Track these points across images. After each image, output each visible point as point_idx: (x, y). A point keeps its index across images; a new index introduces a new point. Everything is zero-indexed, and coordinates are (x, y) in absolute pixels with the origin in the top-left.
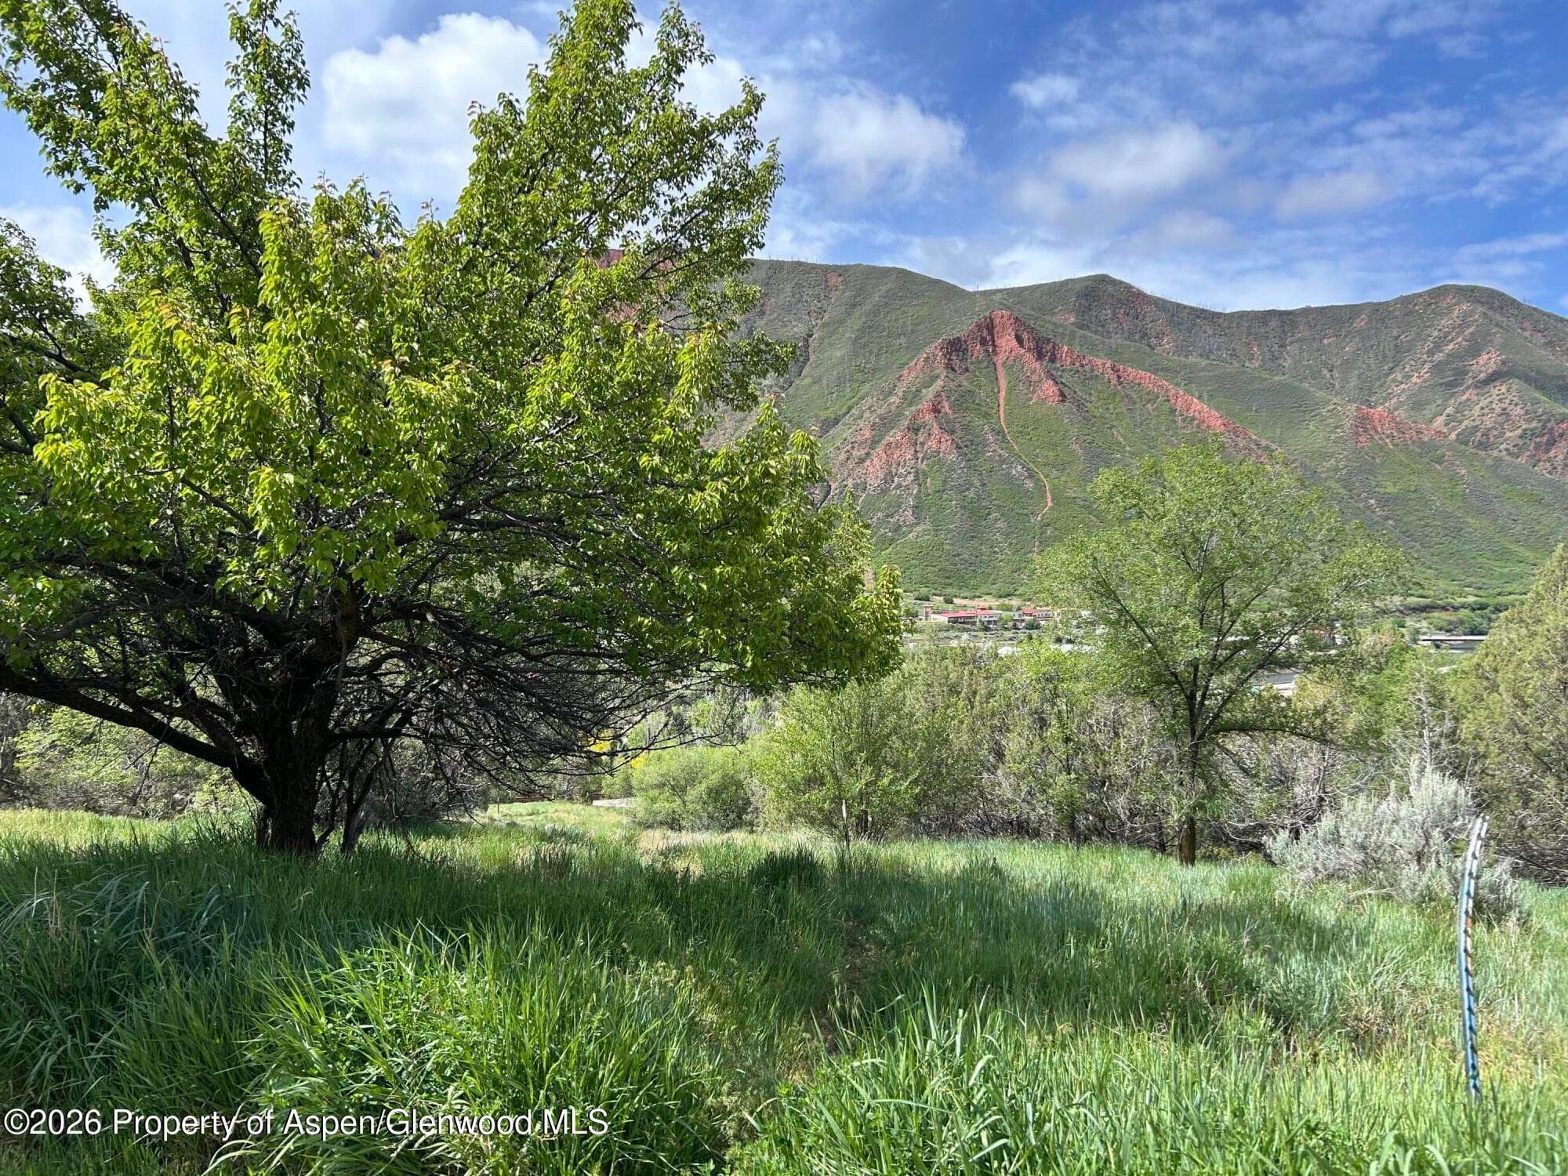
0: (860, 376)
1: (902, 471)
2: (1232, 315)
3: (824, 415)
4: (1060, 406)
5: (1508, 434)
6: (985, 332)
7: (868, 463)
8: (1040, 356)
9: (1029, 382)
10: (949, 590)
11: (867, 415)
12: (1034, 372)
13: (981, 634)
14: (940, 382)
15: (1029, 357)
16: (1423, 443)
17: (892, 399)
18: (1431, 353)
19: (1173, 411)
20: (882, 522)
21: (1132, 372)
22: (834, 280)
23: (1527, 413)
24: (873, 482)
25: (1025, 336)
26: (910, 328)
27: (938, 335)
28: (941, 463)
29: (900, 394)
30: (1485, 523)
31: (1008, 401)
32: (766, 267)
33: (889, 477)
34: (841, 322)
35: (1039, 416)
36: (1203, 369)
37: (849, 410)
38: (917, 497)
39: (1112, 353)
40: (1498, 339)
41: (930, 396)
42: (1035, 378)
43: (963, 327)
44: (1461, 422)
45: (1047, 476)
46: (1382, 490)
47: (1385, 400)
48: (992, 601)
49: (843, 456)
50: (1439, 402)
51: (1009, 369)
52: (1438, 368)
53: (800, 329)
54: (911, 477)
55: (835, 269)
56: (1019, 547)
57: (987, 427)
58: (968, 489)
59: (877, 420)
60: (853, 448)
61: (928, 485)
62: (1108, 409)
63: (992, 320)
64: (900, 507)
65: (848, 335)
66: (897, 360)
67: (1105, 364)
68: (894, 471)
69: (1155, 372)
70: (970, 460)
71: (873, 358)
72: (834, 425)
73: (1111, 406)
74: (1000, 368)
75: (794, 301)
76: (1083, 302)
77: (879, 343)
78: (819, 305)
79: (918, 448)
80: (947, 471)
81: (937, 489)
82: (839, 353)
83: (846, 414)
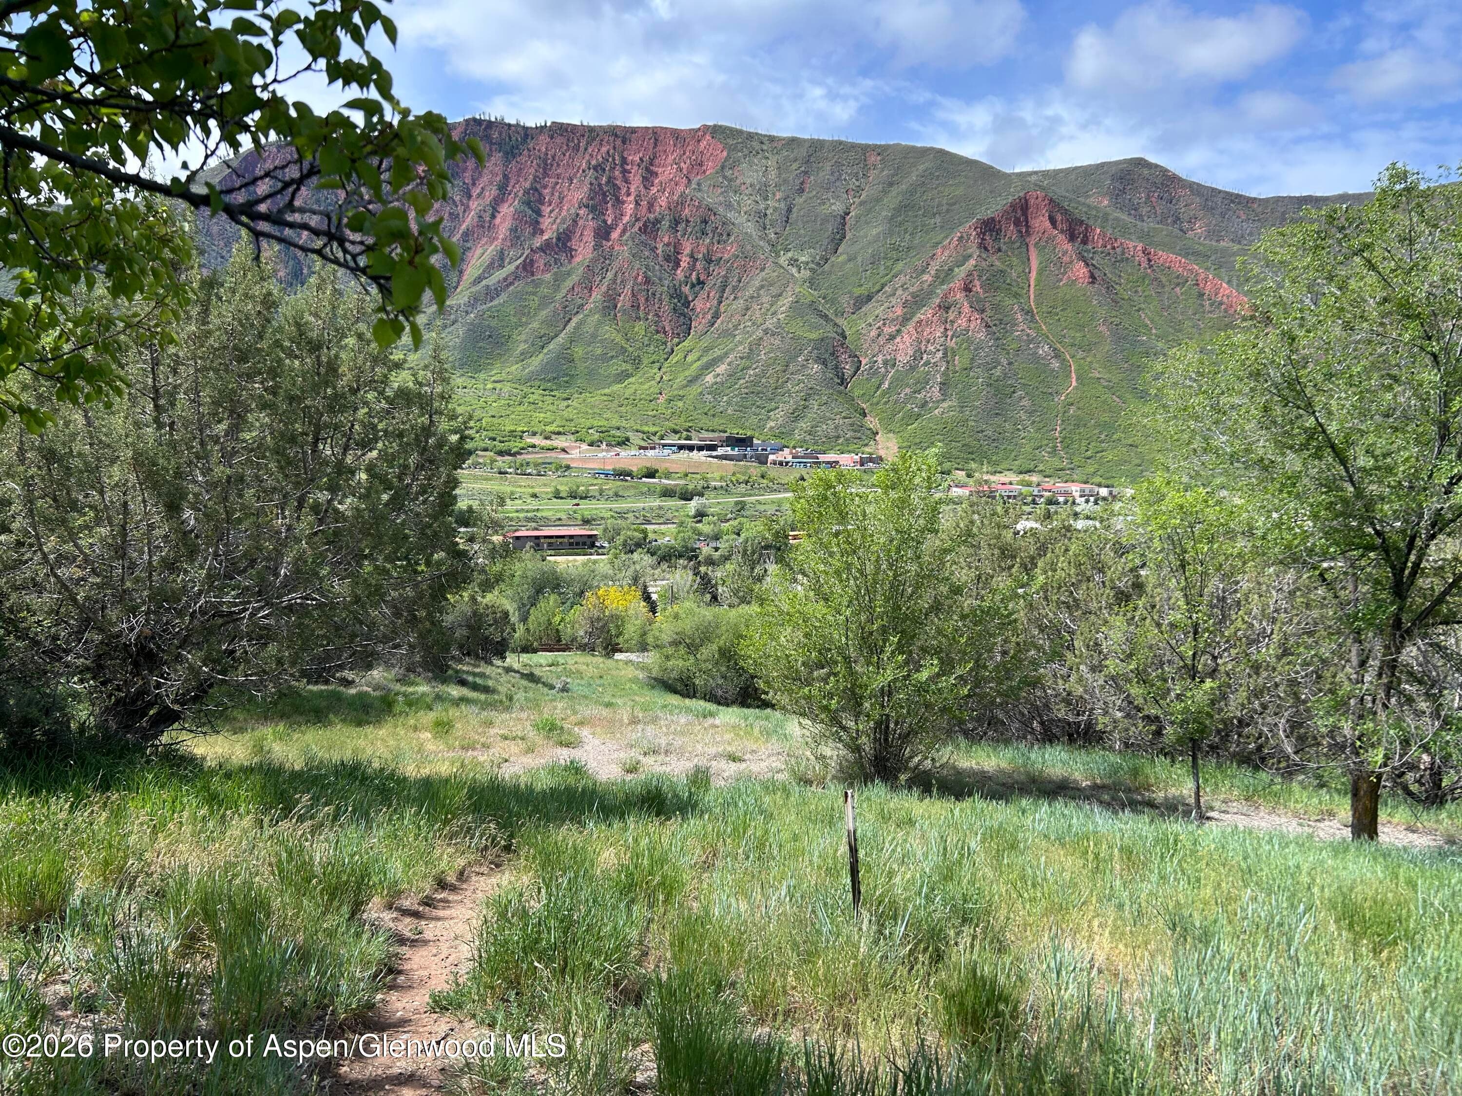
0: (894, 255)
1: (931, 348)
2: (1268, 200)
3: (857, 291)
4: (1090, 287)
6: (1019, 213)
7: (898, 339)
8: (1072, 238)
9: (1060, 263)
10: (970, 465)
11: (900, 292)
12: (1065, 253)
14: (972, 262)
15: (1061, 237)
17: (926, 277)
19: (1201, 295)
20: (909, 398)
21: (1163, 255)
22: (873, 159)
24: (903, 359)
25: (1059, 217)
26: (945, 208)
27: (972, 215)
28: (970, 341)
29: (933, 272)
31: (1038, 282)
32: (807, 145)
33: (918, 354)
34: (878, 200)
35: (1068, 297)
37: (883, 286)
38: (945, 374)
39: (1144, 236)
41: (963, 275)
42: (1066, 259)
43: (997, 208)
45: (1073, 357)
48: (1012, 477)
49: (873, 333)
51: (1041, 250)
53: (838, 207)
54: (940, 354)
55: (875, 148)
56: (1041, 425)
57: (1016, 307)
58: (995, 367)
59: (909, 298)
60: (884, 324)
61: (956, 362)
62: (1136, 292)
63: (1026, 201)
64: (927, 383)
65: (884, 213)
66: (931, 239)
67: (1135, 247)
68: (923, 348)
69: (1186, 256)
70: (998, 339)
71: (907, 237)
72: (867, 302)
73: (1139, 289)
74: (1032, 248)
75: (833, 179)
76: (1117, 184)
77: (914, 222)
78: (857, 184)
79: (948, 327)
80: (975, 350)
81: (965, 366)
82: (874, 232)
83: (879, 291)
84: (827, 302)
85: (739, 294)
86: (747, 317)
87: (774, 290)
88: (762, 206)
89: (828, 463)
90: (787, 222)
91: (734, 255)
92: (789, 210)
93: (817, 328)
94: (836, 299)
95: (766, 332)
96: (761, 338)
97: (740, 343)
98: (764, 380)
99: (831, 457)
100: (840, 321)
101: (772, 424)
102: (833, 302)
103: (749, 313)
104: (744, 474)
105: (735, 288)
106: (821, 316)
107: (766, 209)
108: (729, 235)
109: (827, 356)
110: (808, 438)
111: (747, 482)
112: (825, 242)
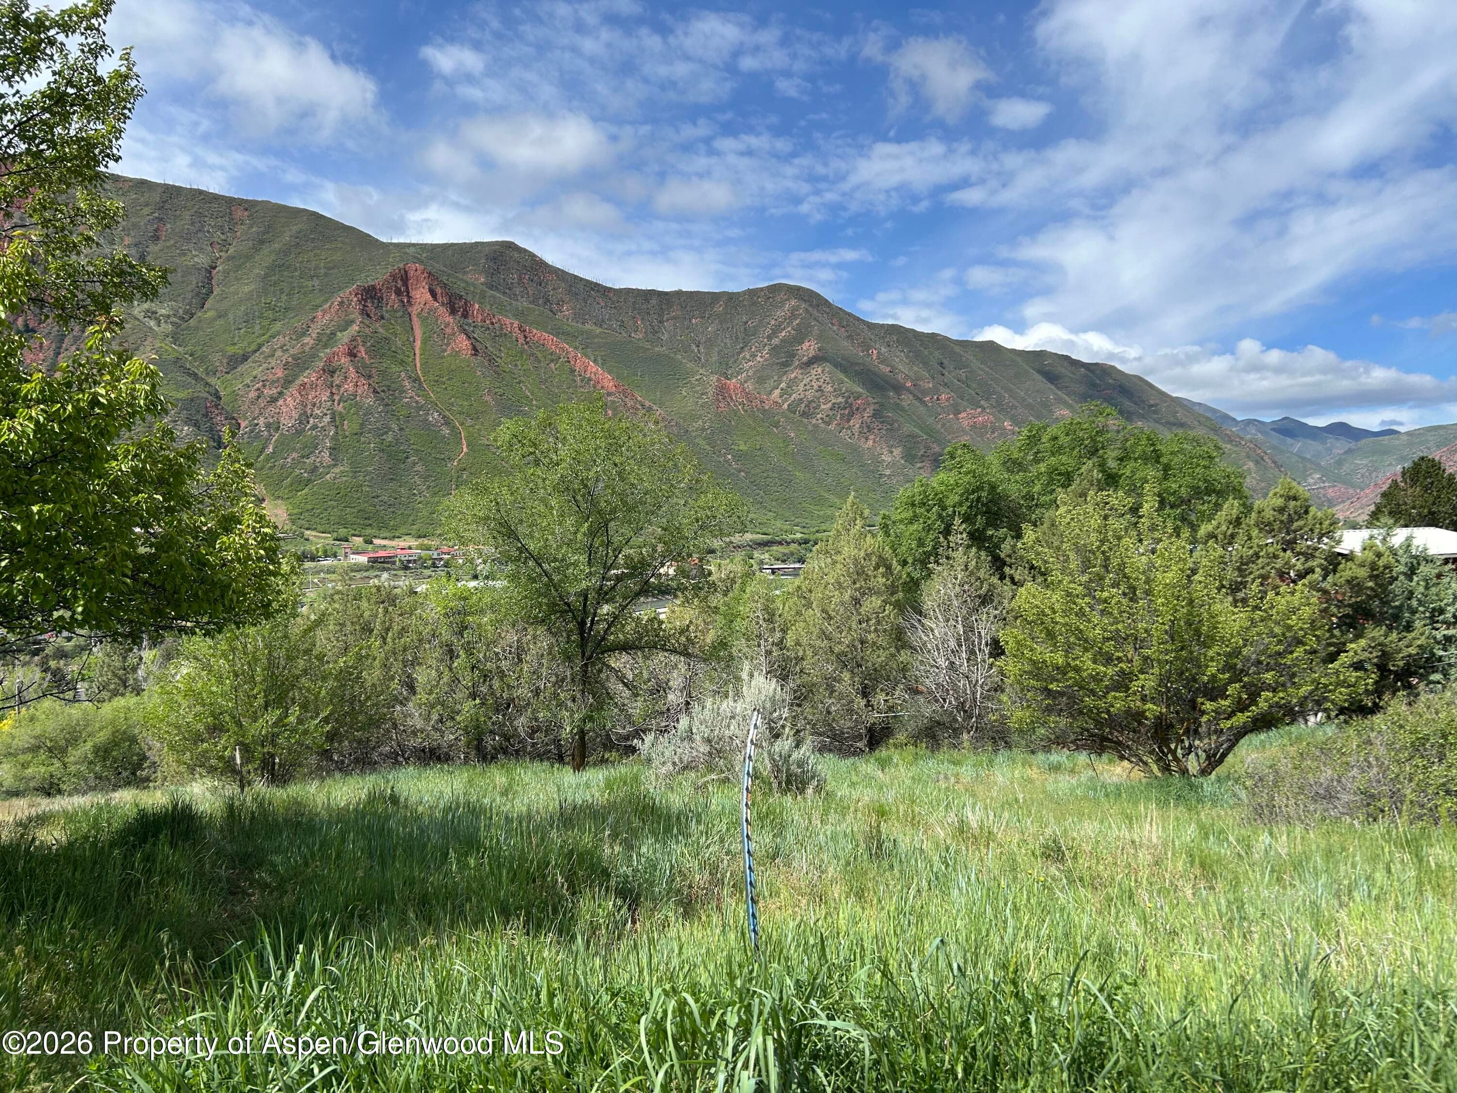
0: (270, 314)
1: (317, 412)
2: (621, 290)
3: (231, 350)
4: (473, 359)
5: (823, 407)
6: (400, 284)
7: (281, 402)
8: (453, 311)
9: (443, 335)
10: (368, 531)
11: (279, 353)
12: (447, 325)
13: (401, 573)
14: (355, 328)
15: (442, 310)
16: (765, 410)
17: (306, 340)
18: (769, 338)
19: (573, 371)
20: (296, 463)
21: (537, 333)
22: (239, 213)
23: (835, 390)
24: (287, 422)
25: (439, 290)
26: (322, 271)
27: (352, 281)
28: (358, 406)
29: (314, 335)
30: (808, 475)
31: (424, 351)
32: (160, 190)
33: (304, 418)
34: (248, 257)
35: (453, 367)
36: (597, 336)
37: (260, 346)
38: (334, 438)
39: (519, 314)
40: (816, 331)
41: (346, 340)
42: (448, 331)
43: (377, 277)
44: (791, 395)
45: (462, 424)
46: (736, 448)
47: (738, 374)
48: (411, 542)
49: (253, 394)
50: (776, 378)
51: (424, 320)
52: (775, 350)
53: (202, 260)
54: (327, 419)
55: (240, 202)
56: (437, 489)
57: (403, 374)
58: (386, 433)
59: (290, 360)
60: (264, 386)
61: (345, 427)
62: (516, 365)
63: (406, 272)
64: (316, 448)
65: (256, 271)
66: (310, 301)
67: (512, 324)
68: (309, 412)
69: (557, 335)
70: (387, 405)
71: (284, 297)
72: (242, 362)
73: (519, 363)
74: (415, 319)
75: (193, 229)
76: (491, 264)
77: (291, 283)
78: (223, 237)
79: (334, 391)
80: (365, 415)
81: (355, 431)
82: (246, 289)
83: (255, 351)
84: (195, 360)
93: (185, 386)
94: (206, 357)
100: (212, 380)
102: (202, 359)
106: (189, 375)
109: (199, 417)
112: (189, 296)
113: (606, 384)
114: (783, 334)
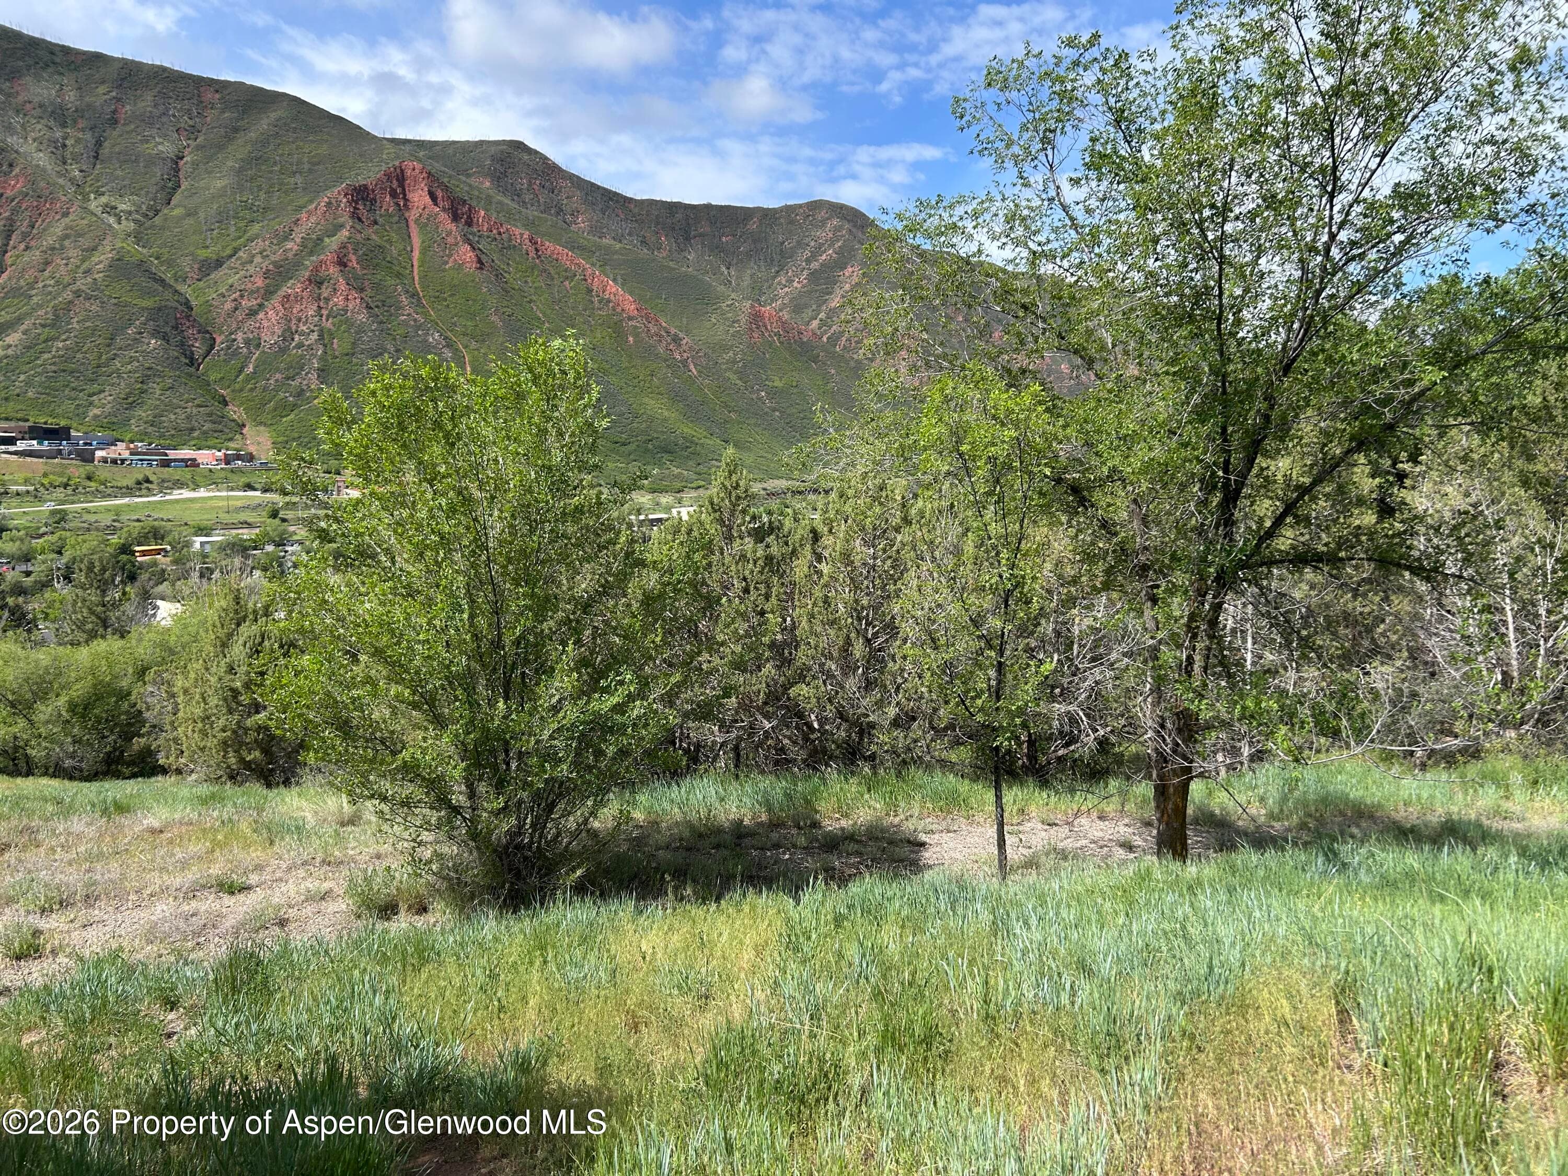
0: (247, 214)
1: (303, 328)
2: (642, 201)
3: (203, 254)
4: (478, 273)
6: (395, 184)
7: (261, 315)
8: (456, 218)
9: (445, 244)
11: (258, 259)
12: (449, 234)
14: (345, 233)
15: (443, 216)
16: (803, 343)
17: (289, 245)
18: (808, 261)
19: (589, 291)
20: (280, 386)
21: (550, 247)
22: (209, 96)
24: (270, 338)
25: (439, 194)
26: (306, 166)
27: (340, 180)
28: (349, 323)
29: (298, 240)
31: (422, 263)
32: (118, 66)
33: (287, 335)
34: (221, 147)
35: (456, 282)
36: (616, 252)
37: (236, 251)
38: (321, 359)
39: (529, 224)
40: (860, 255)
41: (335, 247)
42: (450, 240)
43: (369, 175)
44: (830, 327)
45: (466, 347)
46: (770, 384)
47: (773, 301)
49: (229, 306)
50: (814, 307)
51: (423, 227)
52: (814, 276)
53: (167, 148)
54: (315, 336)
55: (211, 82)
57: (399, 288)
58: (381, 354)
59: (271, 267)
60: (242, 296)
61: (335, 346)
62: (526, 282)
63: (402, 171)
64: (302, 369)
65: (230, 163)
66: (292, 201)
67: (522, 235)
68: (294, 328)
69: (572, 249)
70: (381, 322)
71: (262, 196)
72: (215, 269)
73: (529, 280)
74: (412, 225)
75: (156, 112)
76: (498, 166)
77: (270, 179)
78: (191, 123)
79: (322, 304)
80: (356, 332)
81: (345, 351)
82: (219, 184)
83: (231, 256)
84: (162, 263)
85: (33, 243)
86: (46, 273)
87: (85, 242)
88: (58, 134)
89: (182, 460)
90: (96, 158)
91: (21, 192)
92: (99, 143)
93: (150, 293)
94: (174, 260)
95: (77, 293)
96: (71, 302)
97: (40, 306)
98: (79, 356)
99: (185, 453)
100: (182, 288)
101: (97, 411)
102: (170, 263)
103: (49, 269)
104: (61, 475)
105: (25, 236)
106: (155, 280)
107: (65, 138)
108: (11, 165)
109: (168, 329)
110: (150, 429)
111: (66, 486)
112: (153, 189)
113: (627, 307)
114: (824, 257)
